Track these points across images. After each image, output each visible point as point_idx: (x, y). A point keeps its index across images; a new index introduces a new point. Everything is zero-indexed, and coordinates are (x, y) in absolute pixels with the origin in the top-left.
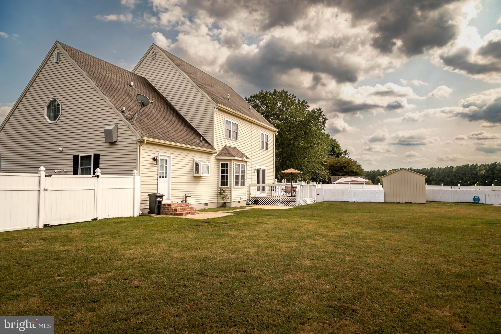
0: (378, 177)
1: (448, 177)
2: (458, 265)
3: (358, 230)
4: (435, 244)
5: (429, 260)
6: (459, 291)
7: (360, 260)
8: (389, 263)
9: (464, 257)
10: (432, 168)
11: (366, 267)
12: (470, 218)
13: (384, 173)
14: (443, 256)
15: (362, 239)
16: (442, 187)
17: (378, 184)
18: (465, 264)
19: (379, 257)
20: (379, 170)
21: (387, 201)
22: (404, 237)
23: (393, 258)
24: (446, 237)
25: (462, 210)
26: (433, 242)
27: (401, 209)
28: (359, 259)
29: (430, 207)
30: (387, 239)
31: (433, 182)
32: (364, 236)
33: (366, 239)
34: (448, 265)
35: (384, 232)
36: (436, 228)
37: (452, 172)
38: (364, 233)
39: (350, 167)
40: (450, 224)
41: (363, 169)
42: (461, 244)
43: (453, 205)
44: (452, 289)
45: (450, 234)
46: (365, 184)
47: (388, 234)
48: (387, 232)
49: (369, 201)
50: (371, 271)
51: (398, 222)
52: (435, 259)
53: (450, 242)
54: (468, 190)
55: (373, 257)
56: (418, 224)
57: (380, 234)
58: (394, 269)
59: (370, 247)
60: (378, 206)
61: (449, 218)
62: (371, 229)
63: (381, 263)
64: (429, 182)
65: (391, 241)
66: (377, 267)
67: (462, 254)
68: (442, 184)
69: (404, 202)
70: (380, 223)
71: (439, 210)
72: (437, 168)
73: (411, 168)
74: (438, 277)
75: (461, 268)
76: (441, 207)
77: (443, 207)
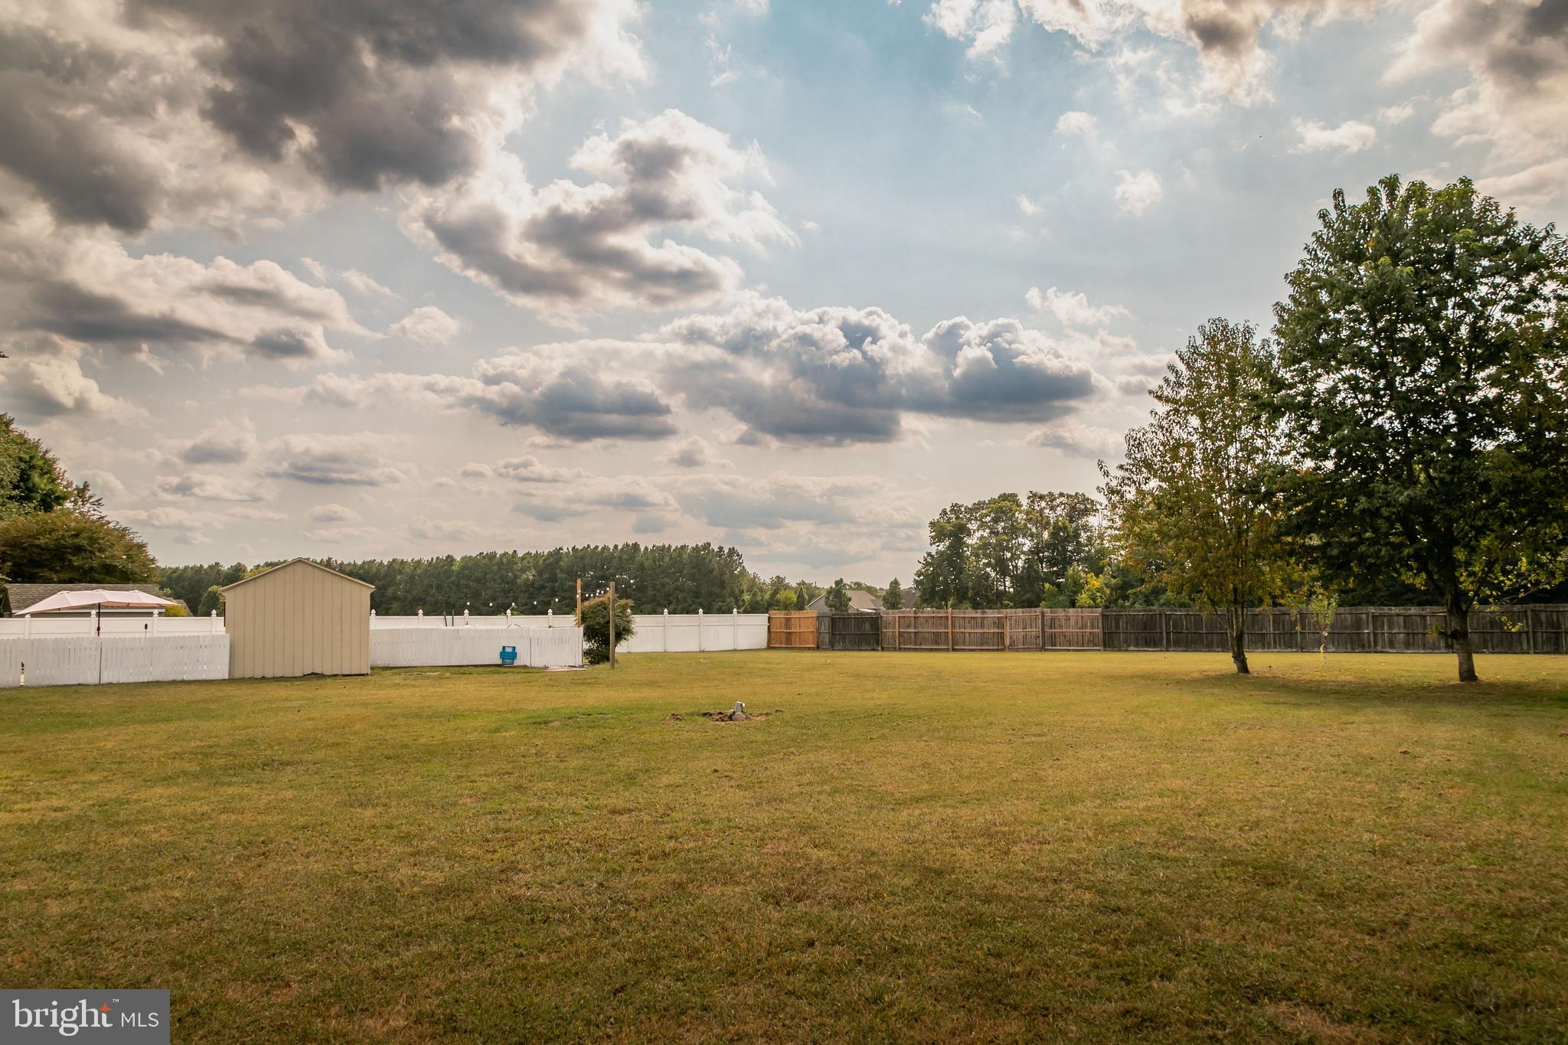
0: (214, 588)
1: (439, 587)
2: (443, 860)
3: (112, 791)
4: (385, 805)
5: (361, 860)
6: (438, 940)
7: (110, 904)
8: (225, 894)
9: (462, 831)
10: (394, 560)
11: (133, 927)
12: (488, 712)
13: (235, 576)
14: (407, 838)
15: (127, 822)
16: (421, 623)
17: (209, 615)
18: (464, 852)
19: (191, 881)
20: (217, 564)
21: (238, 674)
22: (289, 794)
23: (241, 875)
24: (418, 779)
25: (468, 690)
26: (378, 798)
27: (286, 699)
28: (108, 904)
29: (380, 686)
30: (225, 810)
31: (395, 605)
32: (139, 812)
33: (145, 821)
34: (415, 865)
35: (218, 788)
36: (391, 753)
37: (449, 573)
38: (137, 801)
39: (101, 550)
40: (434, 733)
41: (153, 561)
42: (460, 792)
43: (448, 674)
44: (422, 937)
45: (431, 766)
46: (160, 614)
47: (230, 791)
48: (230, 784)
49: (170, 678)
50: (149, 941)
51: (271, 747)
52: (379, 851)
53: (429, 790)
54: (489, 627)
55: (164, 886)
56: (338, 744)
57: (203, 794)
58: (239, 915)
59: (158, 850)
60: (203, 693)
61: (435, 716)
62: (168, 780)
63: (195, 901)
64: (382, 605)
65: (240, 818)
66: (176, 920)
67: (457, 825)
68: (421, 611)
69: (299, 673)
70: (206, 754)
71: (406, 692)
72: (410, 560)
73: (330, 559)
74: (384, 910)
75: (452, 867)
76: (413, 683)
77: (418, 683)
